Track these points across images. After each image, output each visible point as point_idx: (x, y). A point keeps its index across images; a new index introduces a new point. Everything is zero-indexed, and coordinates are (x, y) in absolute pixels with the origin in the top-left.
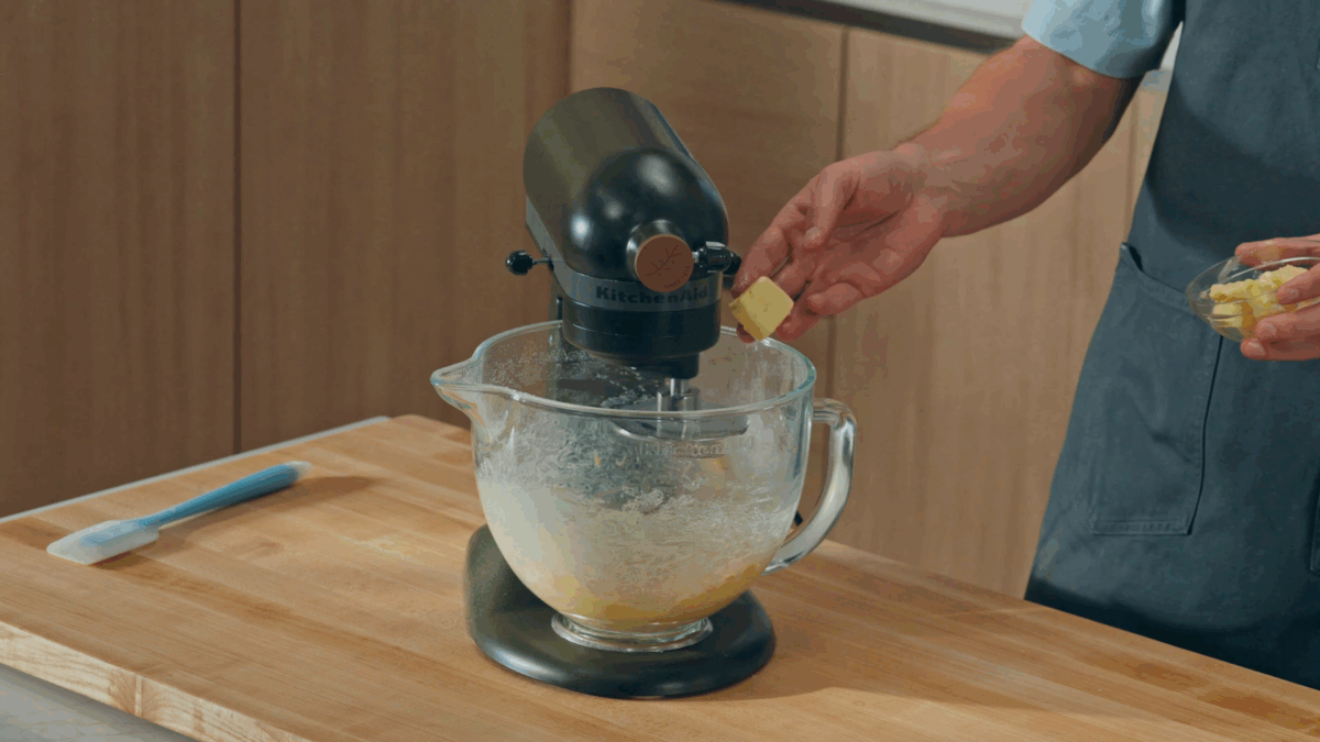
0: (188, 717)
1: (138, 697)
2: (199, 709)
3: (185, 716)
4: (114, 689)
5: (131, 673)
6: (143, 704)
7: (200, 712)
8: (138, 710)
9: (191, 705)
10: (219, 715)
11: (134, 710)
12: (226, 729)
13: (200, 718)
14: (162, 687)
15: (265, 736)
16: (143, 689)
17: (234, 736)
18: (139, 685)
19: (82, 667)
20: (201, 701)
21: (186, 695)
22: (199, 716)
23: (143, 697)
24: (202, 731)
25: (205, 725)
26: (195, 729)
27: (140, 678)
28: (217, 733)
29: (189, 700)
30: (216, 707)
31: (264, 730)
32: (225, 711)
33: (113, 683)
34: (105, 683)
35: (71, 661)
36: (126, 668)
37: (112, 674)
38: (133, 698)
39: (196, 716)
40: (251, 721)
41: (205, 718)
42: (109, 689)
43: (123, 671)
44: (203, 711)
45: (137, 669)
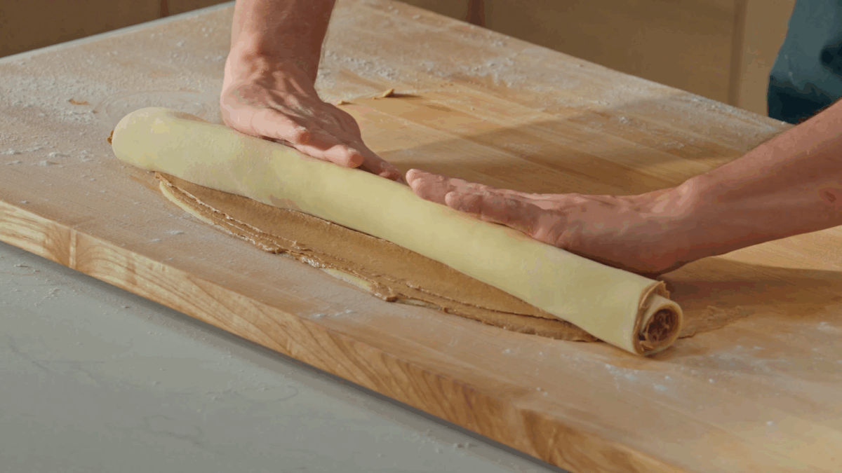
0: (123, 271)
1: (72, 249)
2: (131, 261)
3: (118, 268)
4: (49, 242)
5: (66, 228)
6: (77, 257)
7: (133, 265)
8: (72, 262)
9: (124, 259)
10: (151, 269)
11: (68, 262)
12: (158, 281)
13: (133, 271)
14: (97, 241)
15: (194, 288)
16: (77, 242)
17: (165, 288)
18: (73, 239)
19: (18, 221)
20: (134, 255)
21: (119, 249)
22: (131, 269)
23: (77, 250)
24: (134, 283)
25: (137, 278)
26: (128, 281)
27: (74, 232)
28: (149, 285)
29: (122, 255)
30: (149, 261)
31: (194, 282)
32: (156, 264)
33: (48, 236)
34: (40, 236)
35: (7, 215)
36: (60, 222)
37: (48, 228)
38: (68, 250)
39: (128, 269)
40: (181, 274)
41: (137, 271)
42: (44, 242)
43: (58, 225)
44: (136, 264)
45: (72, 223)
